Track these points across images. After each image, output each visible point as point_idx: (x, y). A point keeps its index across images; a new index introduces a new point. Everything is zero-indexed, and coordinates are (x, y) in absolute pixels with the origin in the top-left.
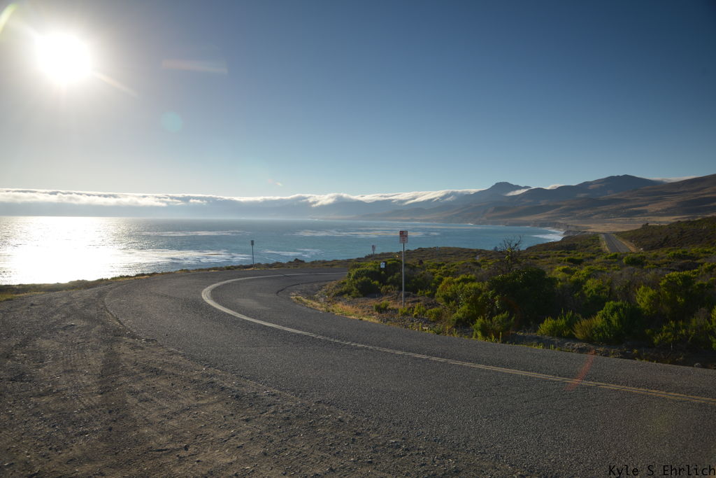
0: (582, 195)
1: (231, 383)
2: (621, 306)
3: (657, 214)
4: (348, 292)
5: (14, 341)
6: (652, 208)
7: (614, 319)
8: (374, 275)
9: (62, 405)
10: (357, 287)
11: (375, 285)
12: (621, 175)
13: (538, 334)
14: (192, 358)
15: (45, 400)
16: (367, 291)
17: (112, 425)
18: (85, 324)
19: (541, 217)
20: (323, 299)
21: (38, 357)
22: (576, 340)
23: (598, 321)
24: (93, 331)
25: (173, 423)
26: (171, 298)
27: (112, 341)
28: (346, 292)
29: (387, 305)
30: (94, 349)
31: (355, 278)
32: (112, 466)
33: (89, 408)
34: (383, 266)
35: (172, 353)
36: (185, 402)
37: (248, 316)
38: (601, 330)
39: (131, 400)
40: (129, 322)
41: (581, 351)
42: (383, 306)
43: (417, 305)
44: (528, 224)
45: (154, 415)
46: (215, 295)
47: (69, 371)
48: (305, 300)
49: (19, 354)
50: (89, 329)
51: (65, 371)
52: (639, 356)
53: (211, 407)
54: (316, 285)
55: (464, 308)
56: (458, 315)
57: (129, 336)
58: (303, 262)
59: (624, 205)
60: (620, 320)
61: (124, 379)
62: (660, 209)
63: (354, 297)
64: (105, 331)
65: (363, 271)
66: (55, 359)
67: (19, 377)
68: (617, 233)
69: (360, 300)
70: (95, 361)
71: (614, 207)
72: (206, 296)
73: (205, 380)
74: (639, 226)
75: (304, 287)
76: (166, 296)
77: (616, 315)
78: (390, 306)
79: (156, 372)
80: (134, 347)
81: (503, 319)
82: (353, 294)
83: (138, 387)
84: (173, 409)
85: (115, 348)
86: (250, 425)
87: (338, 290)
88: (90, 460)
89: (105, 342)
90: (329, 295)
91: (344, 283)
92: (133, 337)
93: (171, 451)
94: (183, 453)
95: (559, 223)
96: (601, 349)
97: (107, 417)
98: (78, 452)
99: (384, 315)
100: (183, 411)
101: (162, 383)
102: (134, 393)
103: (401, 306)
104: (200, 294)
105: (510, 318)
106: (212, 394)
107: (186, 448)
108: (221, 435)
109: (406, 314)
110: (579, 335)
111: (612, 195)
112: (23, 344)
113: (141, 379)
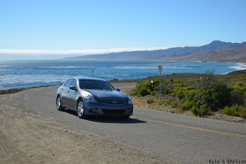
1: (74, 131)
10: (140, 92)
13: (221, 114)
25: (50, 146)
28: (135, 94)
31: (139, 88)
34: (152, 82)
41: (241, 121)
42: (151, 101)
43: (167, 100)
45: (42, 144)
47: (7, 128)
53: (66, 140)
55: (187, 102)
56: (185, 105)
57: (34, 113)
63: (138, 97)
65: (143, 85)
69: (141, 98)
73: (64, 131)
78: (154, 101)
79: (44, 127)
80: (36, 117)
81: (204, 107)
82: (138, 95)
84: (50, 141)
86: (80, 147)
87: (131, 94)
91: (135, 90)
92: (36, 114)
99: (151, 104)
100: (54, 142)
101: (47, 132)
103: (159, 101)
105: (208, 106)
106: (66, 136)
108: (68, 150)
110: (240, 115)
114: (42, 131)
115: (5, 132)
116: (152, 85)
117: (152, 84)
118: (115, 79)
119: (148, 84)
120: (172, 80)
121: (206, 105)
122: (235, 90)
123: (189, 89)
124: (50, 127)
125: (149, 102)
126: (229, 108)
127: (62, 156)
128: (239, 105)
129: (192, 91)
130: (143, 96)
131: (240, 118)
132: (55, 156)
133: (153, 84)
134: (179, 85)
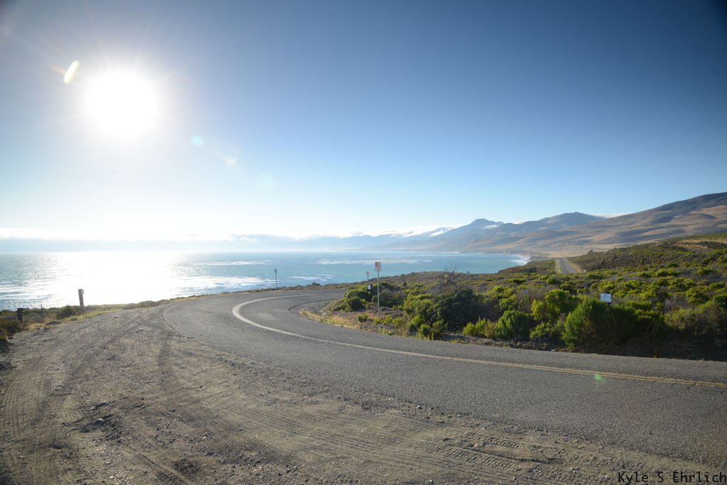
0: (543, 228)
1: (232, 359)
2: (514, 314)
3: (600, 243)
4: (343, 308)
5: (106, 339)
6: (597, 238)
7: (508, 323)
8: (362, 295)
9: (137, 371)
10: (349, 303)
11: (362, 302)
12: (573, 211)
13: (462, 335)
14: (213, 347)
15: (127, 369)
16: (356, 306)
17: (164, 379)
18: (151, 329)
19: (511, 246)
20: (325, 314)
21: (122, 348)
22: (485, 337)
23: (499, 324)
24: (155, 333)
25: (197, 377)
26: (210, 313)
27: (167, 338)
28: (342, 308)
29: (366, 317)
30: (155, 343)
31: (349, 297)
32: (163, 395)
33: (151, 372)
34: (369, 288)
35: (202, 345)
36: (204, 369)
37: (261, 324)
38: (499, 330)
39: (175, 368)
40: (178, 328)
41: (487, 344)
42: (364, 318)
43: (388, 315)
44: (501, 252)
45: (187, 374)
46: (242, 312)
47: (141, 355)
48: (309, 314)
49: (111, 347)
50: (152, 332)
51: (138, 355)
52: (520, 347)
53: (218, 370)
54: (322, 303)
55: (417, 317)
56: (413, 322)
57: (177, 336)
58: (319, 285)
59: (576, 236)
60: (512, 323)
61: (172, 358)
62: (602, 239)
63: (347, 312)
64: (163, 333)
65: (355, 292)
66: (132, 349)
67: (113, 358)
68: (570, 259)
69: (351, 313)
70: (156, 349)
71: (568, 237)
72: (235, 312)
73: (218, 358)
74: (586, 252)
75: (312, 304)
76: (207, 312)
77: (509, 321)
78: (369, 318)
79: (191, 354)
80: (179, 342)
81: (439, 324)
82: (346, 309)
83: (180, 362)
84: (197, 371)
85: (168, 342)
86: (236, 377)
87: (336, 307)
88: (152, 393)
89: (162, 339)
90: (330, 310)
91: (342, 301)
92: (180, 337)
93: (194, 388)
94: (198, 389)
95: (526, 252)
96: (498, 343)
97: (162, 375)
98: (146, 390)
99: (364, 323)
100: (202, 372)
101: (194, 360)
102: (176, 365)
103: (376, 318)
104: (232, 310)
105: (444, 323)
106: (220, 364)
107: (201, 387)
108: (220, 381)
109: (379, 323)
110: (486, 334)
111: (565, 228)
112: (112, 342)
113: (182, 358)
114: (187, 359)
115: (137, 361)
116: (369, 293)
117: (368, 290)
118: (314, 283)
119: (362, 290)
120: (405, 284)
121: (441, 322)
122: (486, 299)
123: (422, 299)
124: (198, 353)
125: (360, 319)
126: (473, 325)
127: (212, 387)
128: (486, 320)
129: (426, 301)
130: (354, 311)
131: (485, 340)
132: (203, 388)
133: (371, 290)
134: (411, 291)
